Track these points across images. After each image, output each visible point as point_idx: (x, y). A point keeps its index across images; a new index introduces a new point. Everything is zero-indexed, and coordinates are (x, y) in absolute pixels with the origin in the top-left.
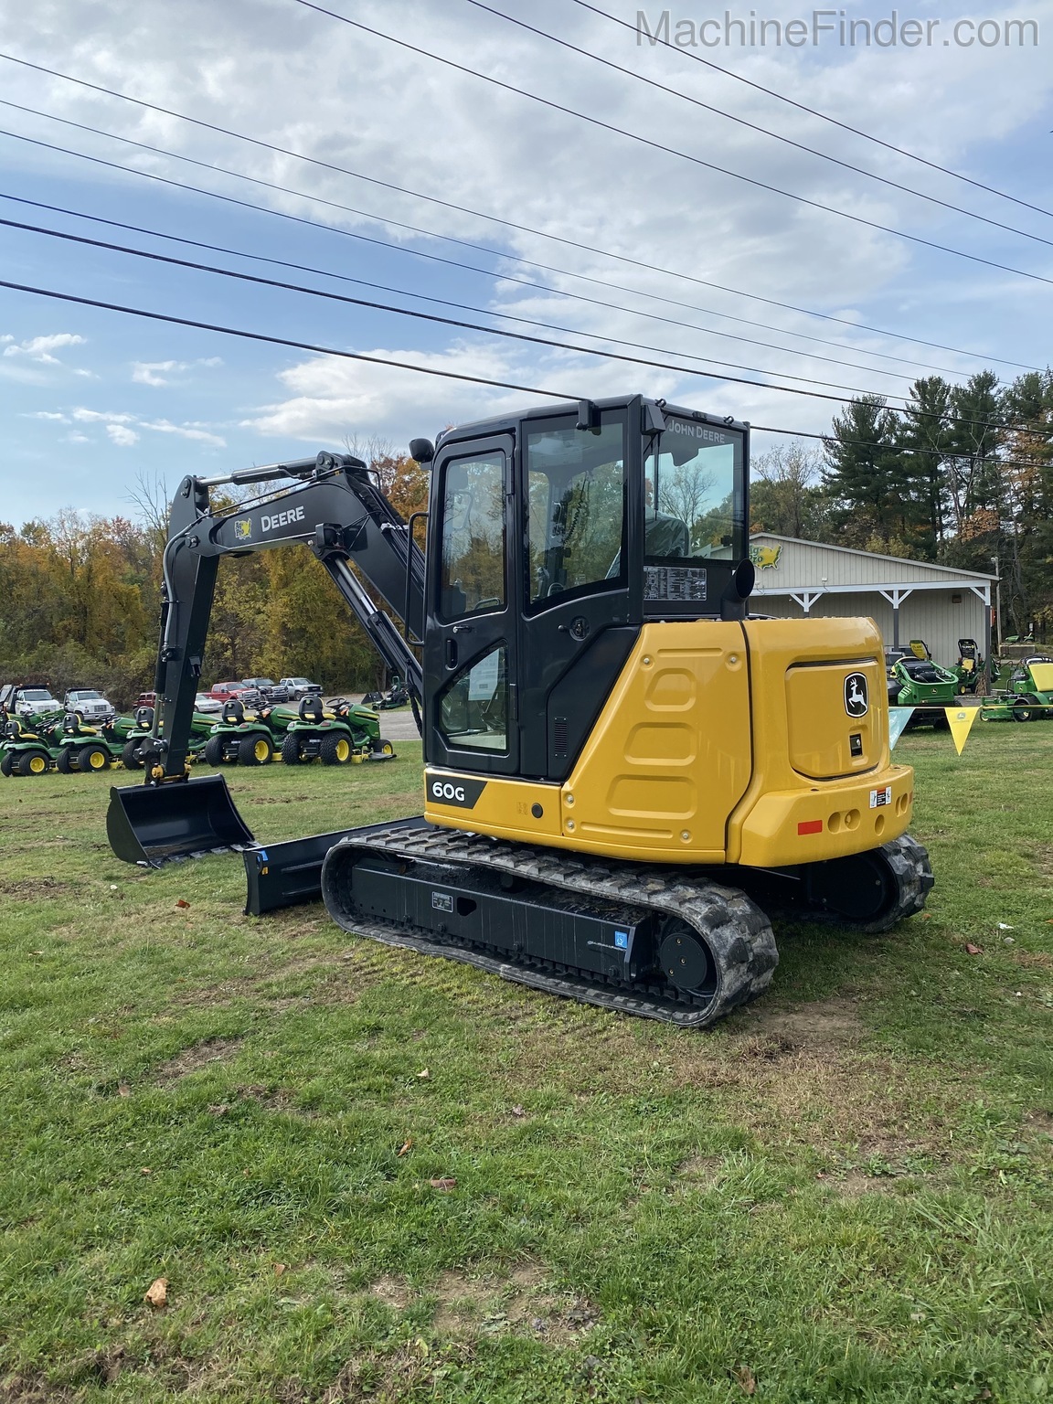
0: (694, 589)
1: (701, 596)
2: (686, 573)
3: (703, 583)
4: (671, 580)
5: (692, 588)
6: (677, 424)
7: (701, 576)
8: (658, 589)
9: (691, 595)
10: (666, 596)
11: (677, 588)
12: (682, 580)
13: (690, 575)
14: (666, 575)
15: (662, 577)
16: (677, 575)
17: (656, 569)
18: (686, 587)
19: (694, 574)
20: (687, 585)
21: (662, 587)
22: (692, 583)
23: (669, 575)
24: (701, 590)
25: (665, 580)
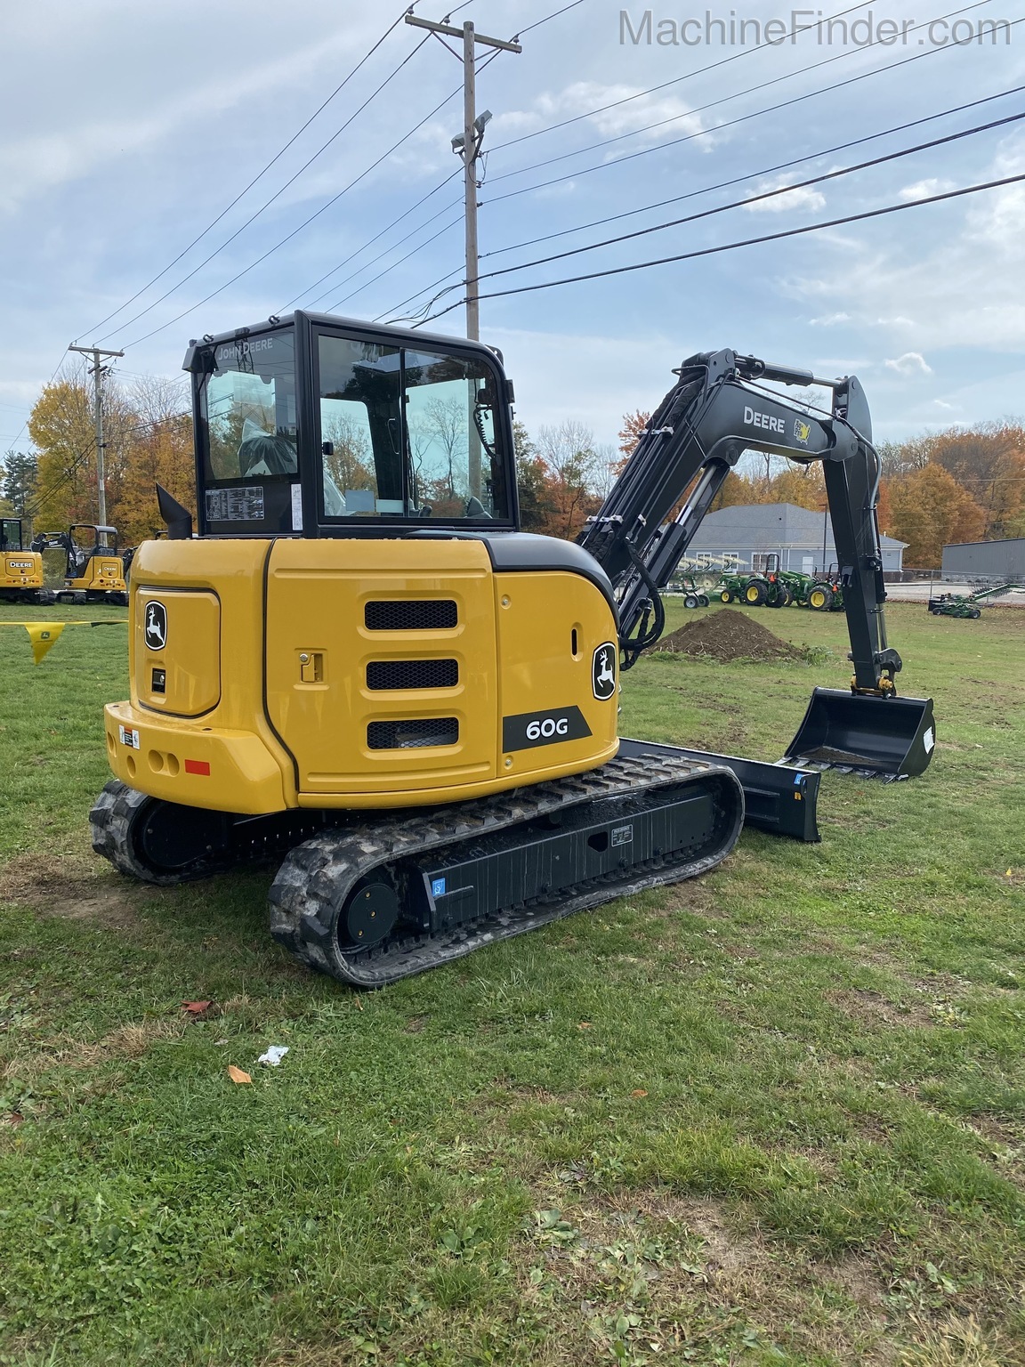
0: (251, 508)
1: (259, 515)
2: (244, 493)
3: (260, 501)
4: (231, 501)
5: (249, 507)
6: (226, 350)
7: (258, 495)
8: (220, 510)
9: (249, 513)
10: (226, 516)
11: (236, 508)
12: (240, 500)
13: (247, 494)
14: (226, 497)
15: (223, 499)
16: (236, 495)
17: (217, 492)
18: (244, 507)
19: (251, 493)
20: (245, 504)
21: (224, 508)
22: (250, 502)
23: (228, 496)
24: (258, 509)
25: (226, 501)
